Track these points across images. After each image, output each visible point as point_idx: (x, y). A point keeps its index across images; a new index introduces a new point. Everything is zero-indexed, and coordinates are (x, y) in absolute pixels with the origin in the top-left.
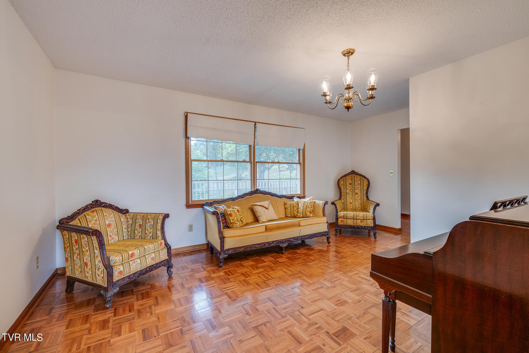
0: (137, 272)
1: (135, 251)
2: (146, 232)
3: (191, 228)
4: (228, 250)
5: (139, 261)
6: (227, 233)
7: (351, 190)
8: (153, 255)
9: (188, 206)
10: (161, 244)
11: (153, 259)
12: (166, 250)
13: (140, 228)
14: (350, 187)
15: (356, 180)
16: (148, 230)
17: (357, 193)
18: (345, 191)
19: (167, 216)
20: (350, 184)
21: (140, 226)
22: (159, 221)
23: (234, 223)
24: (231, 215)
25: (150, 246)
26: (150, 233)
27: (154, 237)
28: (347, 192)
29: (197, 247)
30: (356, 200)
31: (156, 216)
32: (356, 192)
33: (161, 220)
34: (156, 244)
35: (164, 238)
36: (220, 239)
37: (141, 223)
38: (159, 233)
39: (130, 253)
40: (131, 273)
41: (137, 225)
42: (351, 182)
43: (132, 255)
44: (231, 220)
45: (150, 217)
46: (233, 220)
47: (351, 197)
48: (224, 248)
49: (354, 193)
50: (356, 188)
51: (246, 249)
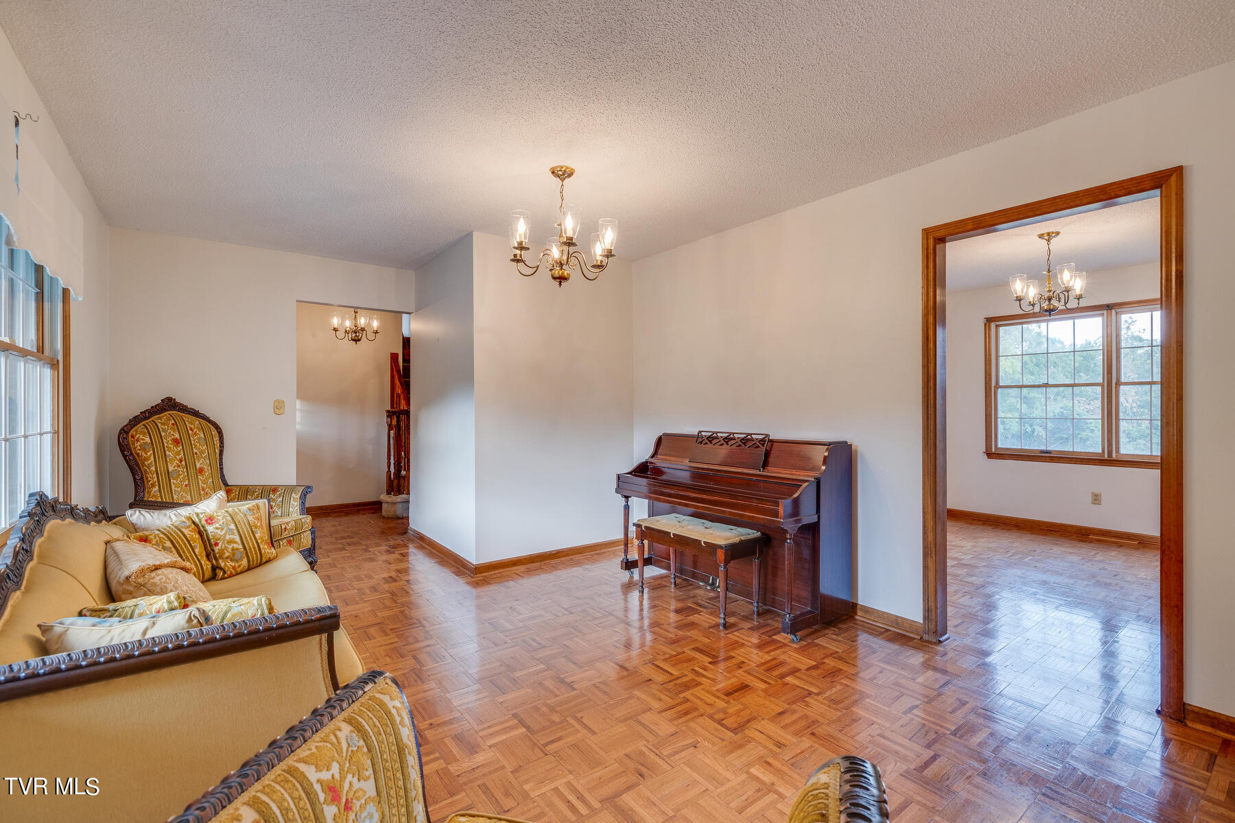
7: (181, 461)
14: (178, 453)
15: (191, 430)
17: (201, 470)
18: (161, 468)
20: (176, 442)
28: (171, 469)
30: (202, 492)
32: (198, 466)
42: (177, 436)
47: (186, 486)
49: (192, 471)
50: (196, 454)
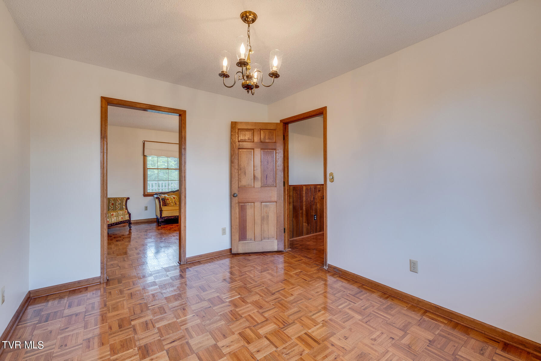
0: (114, 223)
1: (114, 213)
2: (116, 207)
3: (146, 208)
4: (164, 217)
5: (115, 218)
6: (164, 208)
8: (122, 216)
9: (145, 195)
10: (126, 212)
11: (122, 218)
12: (128, 215)
13: (112, 205)
16: (117, 206)
19: (128, 198)
21: (113, 204)
22: (124, 201)
23: (169, 204)
24: (168, 199)
25: (121, 212)
26: (119, 207)
27: (121, 209)
29: (150, 220)
31: (122, 199)
33: (125, 200)
34: (123, 211)
35: (127, 209)
36: (160, 211)
37: (113, 203)
38: (124, 207)
39: (112, 213)
40: (112, 223)
41: (111, 204)
43: (113, 215)
44: (168, 202)
45: (118, 199)
46: (169, 202)
48: (162, 216)
51: (175, 217)
